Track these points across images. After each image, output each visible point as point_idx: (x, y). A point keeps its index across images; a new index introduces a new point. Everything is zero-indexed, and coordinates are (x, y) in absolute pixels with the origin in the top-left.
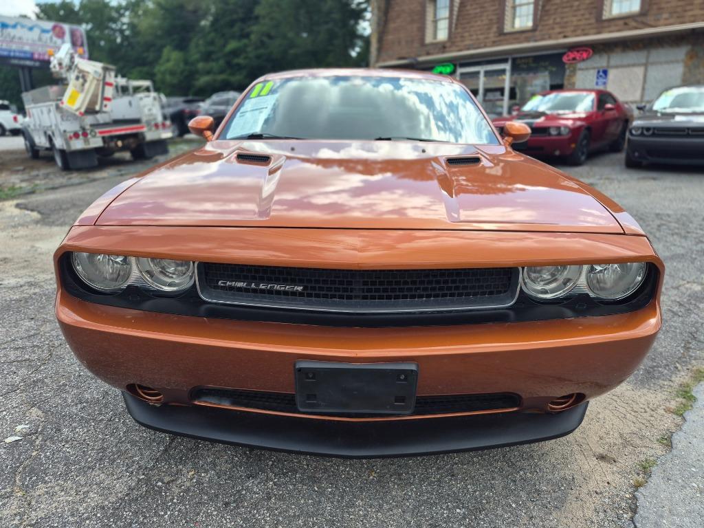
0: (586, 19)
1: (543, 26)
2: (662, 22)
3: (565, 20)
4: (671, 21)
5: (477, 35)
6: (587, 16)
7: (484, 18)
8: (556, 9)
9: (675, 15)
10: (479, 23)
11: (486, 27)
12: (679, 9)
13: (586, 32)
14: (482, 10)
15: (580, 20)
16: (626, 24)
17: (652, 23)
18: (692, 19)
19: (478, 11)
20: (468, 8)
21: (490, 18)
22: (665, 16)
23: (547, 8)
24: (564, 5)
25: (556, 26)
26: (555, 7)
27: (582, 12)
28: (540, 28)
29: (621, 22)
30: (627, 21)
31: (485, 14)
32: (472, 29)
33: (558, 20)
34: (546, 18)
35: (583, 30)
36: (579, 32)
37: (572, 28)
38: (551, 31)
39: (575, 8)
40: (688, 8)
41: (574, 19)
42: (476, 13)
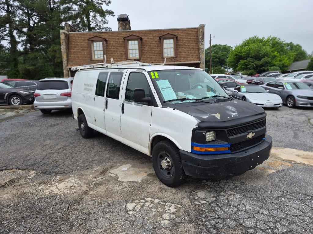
0: (158, 57)
1: (143, 58)
2: (182, 60)
3: (151, 57)
4: (184, 60)
5: (117, 59)
6: (158, 56)
7: (118, 52)
8: (147, 52)
9: (185, 58)
10: (117, 54)
11: (120, 56)
12: (186, 57)
13: (159, 61)
14: (117, 49)
15: (156, 57)
16: (171, 60)
17: (179, 60)
18: (190, 60)
19: (115, 49)
20: (110, 48)
21: (121, 52)
22: (182, 58)
23: (143, 52)
24: (149, 51)
25: (148, 58)
26: (146, 52)
27: (156, 54)
28: (142, 58)
29: (170, 59)
30: (171, 59)
31: (118, 51)
32: (114, 56)
33: (148, 56)
34: (144, 55)
35: (158, 61)
36: (157, 61)
37: (154, 60)
38: (146, 60)
39: (153, 53)
40: (188, 57)
41: (154, 56)
42: (115, 50)
